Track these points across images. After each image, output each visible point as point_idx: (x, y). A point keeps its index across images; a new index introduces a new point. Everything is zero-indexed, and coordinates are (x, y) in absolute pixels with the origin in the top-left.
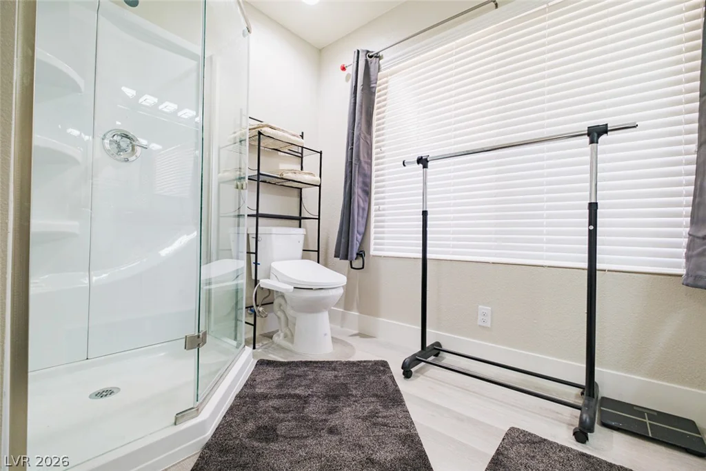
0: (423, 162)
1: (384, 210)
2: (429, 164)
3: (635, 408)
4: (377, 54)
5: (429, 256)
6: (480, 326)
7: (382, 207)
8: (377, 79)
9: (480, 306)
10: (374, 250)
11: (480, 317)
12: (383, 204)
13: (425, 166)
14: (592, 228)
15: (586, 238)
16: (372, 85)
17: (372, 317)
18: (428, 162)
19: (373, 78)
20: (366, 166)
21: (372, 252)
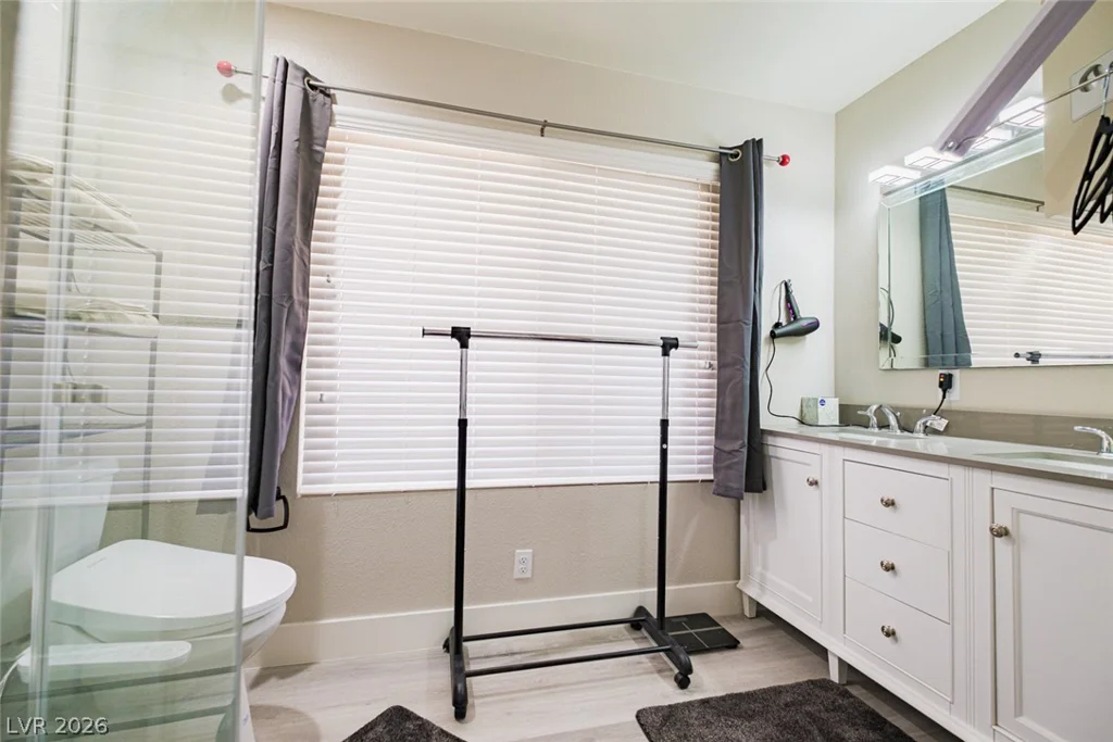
0: (462, 335)
1: (332, 401)
2: (471, 341)
3: (673, 620)
4: (326, 88)
5: (469, 484)
6: (517, 580)
7: (327, 394)
8: (326, 139)
9: (518, 551)
10: (304, 483)
11: (518, 567)
12: (331, 389)
13: (464, 345)
14: (664, 446)
15: (657, 457)
16: (318, 148)
17: (307, 623)
18: (469, 336)
19: (317, 133)
20: (298, 309)
21: (302, 489)
